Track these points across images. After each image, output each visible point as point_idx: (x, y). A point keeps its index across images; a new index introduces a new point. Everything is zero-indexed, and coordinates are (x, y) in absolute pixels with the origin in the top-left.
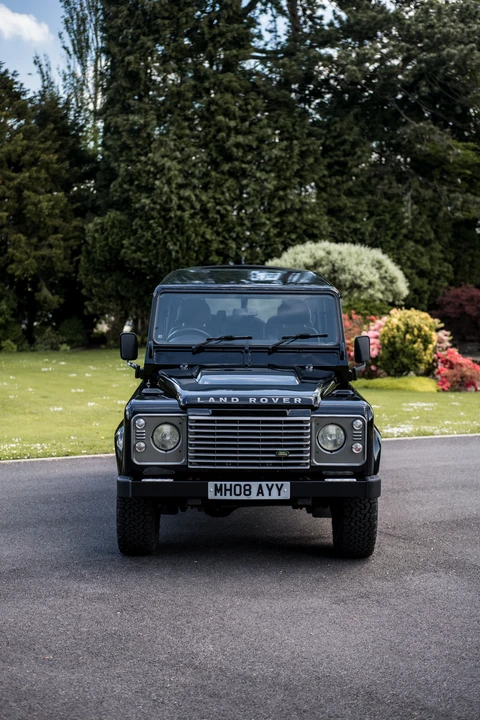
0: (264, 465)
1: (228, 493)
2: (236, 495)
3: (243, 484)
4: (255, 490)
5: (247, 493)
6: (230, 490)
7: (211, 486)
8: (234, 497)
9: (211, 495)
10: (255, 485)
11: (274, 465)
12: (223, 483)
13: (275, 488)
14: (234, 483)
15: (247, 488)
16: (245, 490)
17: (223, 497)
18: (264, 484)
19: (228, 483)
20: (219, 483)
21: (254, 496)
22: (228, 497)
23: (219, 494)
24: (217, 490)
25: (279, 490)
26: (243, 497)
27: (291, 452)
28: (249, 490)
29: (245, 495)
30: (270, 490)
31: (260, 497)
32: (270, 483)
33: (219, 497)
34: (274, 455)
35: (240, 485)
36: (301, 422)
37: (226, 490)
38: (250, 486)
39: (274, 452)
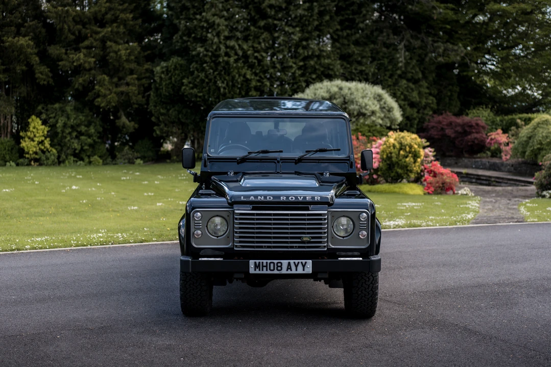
0: (292, 247)
1: (265, 268)
2: (270, 270)
3: (276, 261)
4: (285, 266)
5: (279, 268)
6: (266, 266)
7: (252, 262)
8: (269, 272)
9: (252, 270)
10: (285, 262)
11: (299, 247)
12: (261, 261)
13: (300, 265)
14: (269, 261)
15: (279, 265)
17: (261, 272)
18: (292, 261)
19: (265, 261)
20: (257, 261)
21: (284, 271)
22: (265, 272)
23: (257, 270)
24: (257, 266)
25: (304, 266)
26: (276, 272)
27: (313, 238)
28: (281, 267)
29: (278, 270)
30: (296, 266)
31: (289, 272)
32: (296, 261)
33: (257, 272)
34: (300, 240)
35: (274, 263)
36: (320, 215)
37: (263, 266)
38: (281, 263)
39: (299, 238)
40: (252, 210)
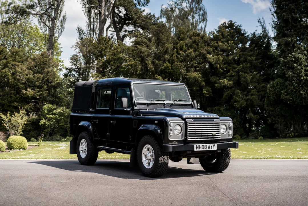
0: (209, 138)
1: (200, 148)
2: (202, 149)
3: (204, 145)
4: (208, 147)
5: (206, 148)
6: (201, 147)
7: (195, 146)
8: (202, 150)
9: (195, 150)
10: (208, 145)
11: (211, 138)
12: (199, 145)
13: (213, 146)
14: (202, 145)
15: (206, 146)
16: (205, 147)
17: (199, 150)
18: (210, 144)
19: (200, 145)
20: (197, 145)
21: (207, 149)
22: (200, 150)
23: (197, 149)
24: (197, 147)
25: (214, 146)
26: (204, 150)
27: (216, 133)
28: (206, 147)
29: (205, 149)
30: (211, 147)
31: (209, 149)
32: (211, 144)
33: (197, 150)
34: (211, 135)
35: (203, 145)
36: (218, 123)
37: (200, 147)
38: (206, 145)
39: (212, 134)
40: (194, 121)
